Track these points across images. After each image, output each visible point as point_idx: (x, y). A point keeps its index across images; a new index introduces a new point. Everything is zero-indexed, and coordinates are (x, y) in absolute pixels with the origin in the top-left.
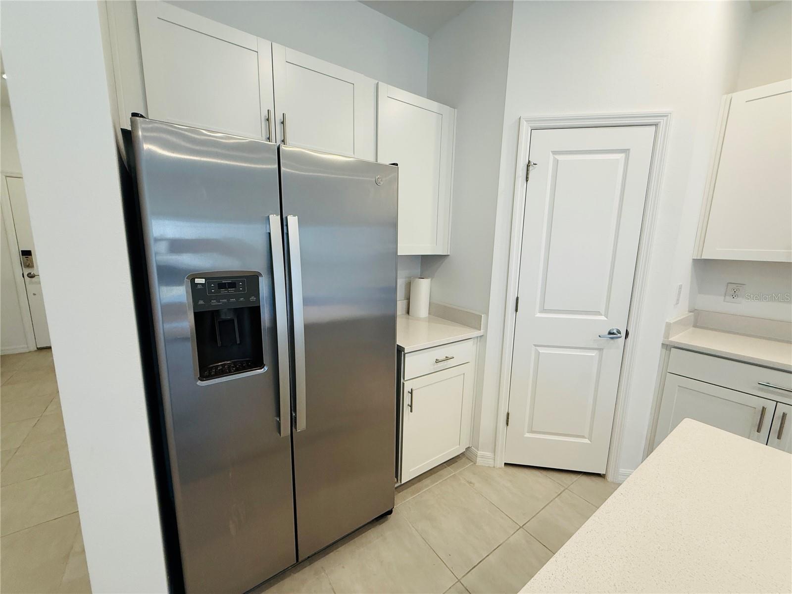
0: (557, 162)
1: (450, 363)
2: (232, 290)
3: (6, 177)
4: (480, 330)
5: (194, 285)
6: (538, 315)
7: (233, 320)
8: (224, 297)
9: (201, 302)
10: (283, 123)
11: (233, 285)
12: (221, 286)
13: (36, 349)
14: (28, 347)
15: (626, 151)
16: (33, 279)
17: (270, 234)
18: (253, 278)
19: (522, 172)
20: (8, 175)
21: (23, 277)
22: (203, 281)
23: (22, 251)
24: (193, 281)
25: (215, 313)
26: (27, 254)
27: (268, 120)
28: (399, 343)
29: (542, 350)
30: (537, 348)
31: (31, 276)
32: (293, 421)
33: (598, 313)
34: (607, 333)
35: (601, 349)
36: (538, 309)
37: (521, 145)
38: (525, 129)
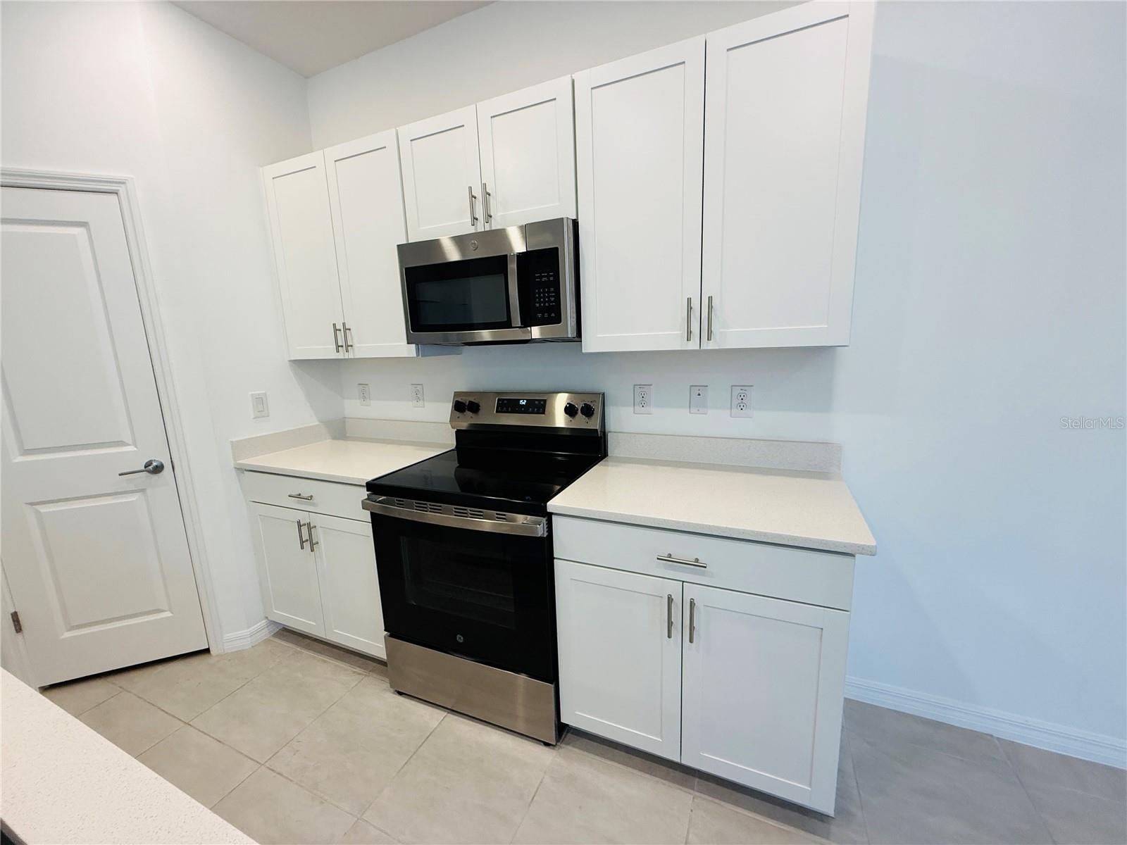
6: (18, 457)
15: (84, 224)
30: (37, 507)
33: (121, 443)
34: (143, 468)
35: (143, 491)
36: (15, 450)
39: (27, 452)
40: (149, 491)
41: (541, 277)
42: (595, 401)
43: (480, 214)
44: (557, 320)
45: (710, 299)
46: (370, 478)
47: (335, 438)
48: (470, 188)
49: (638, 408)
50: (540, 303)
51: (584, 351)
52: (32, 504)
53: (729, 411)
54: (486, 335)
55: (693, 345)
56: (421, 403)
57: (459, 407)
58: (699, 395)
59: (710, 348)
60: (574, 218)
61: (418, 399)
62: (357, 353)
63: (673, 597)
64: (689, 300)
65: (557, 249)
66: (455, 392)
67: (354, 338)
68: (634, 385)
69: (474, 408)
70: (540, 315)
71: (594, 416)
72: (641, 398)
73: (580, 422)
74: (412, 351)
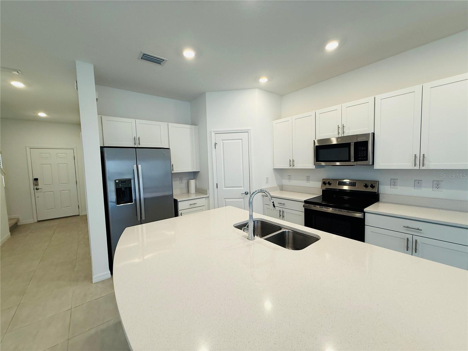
0: (223, 142)
1: (196, 205)
2: (125, 183)
3: (30, 148)
4: (207, 195)
5: (116, 182)
6: (224, 189)
7: (125, 191)
8: (123, 185)
9: (117, 186)
10: (139, 139)
11: (125, 182)
12: (122, 182)
13: (37, 221)
14: (34, 221)
15: (241, 139)
16: (38, 190)
17: (134, 170)
18: (130, 180)
19: (213, 146)
20: (31, 148)
21: (34, 189)
22: (118, 181)
23: (34, 179)
24: (115, 181)
25: (121, 189)
26: (36, 180)
27: (135, 139)
28: (174, 198)
29: (227, 200)
31: (37, 189)
32: (141, 218)
33: (241, 187)
34: (244, 193)
35: (244, 198)
36: (224, 187)
37: (212, 138)
38: (213, 134)
39: (225, 187)
40: (245, 199)
41: (361, 148)
42: (375, 183)
43: (340, 131)
44: (367, 159)
45: (424, 155)
46: (305, 200)
47: (280, 190)
48: (338, 125)
49: (392, 186)
50: (360, 155)
51: (374, 168)
52: (225, 199)
53: (432, 189)
54: (338, 164)
55: (417, 167)
56: (309, 182)
57: (324, 183)
58: (418, 183)
59: (423, 169)
60: (373, 132)
61: (308, 180)
62: (295, 167)
63: (409, 239)
64: (415, 155)
65: (368, 141)
66: (323, 179)
67: (295, 163)
68: (391, 179)
69: (330, 184)
70: (360, 159)
71: (375, 188)
72: (393, 183)
73: (369, 189)
74: (314, 167)
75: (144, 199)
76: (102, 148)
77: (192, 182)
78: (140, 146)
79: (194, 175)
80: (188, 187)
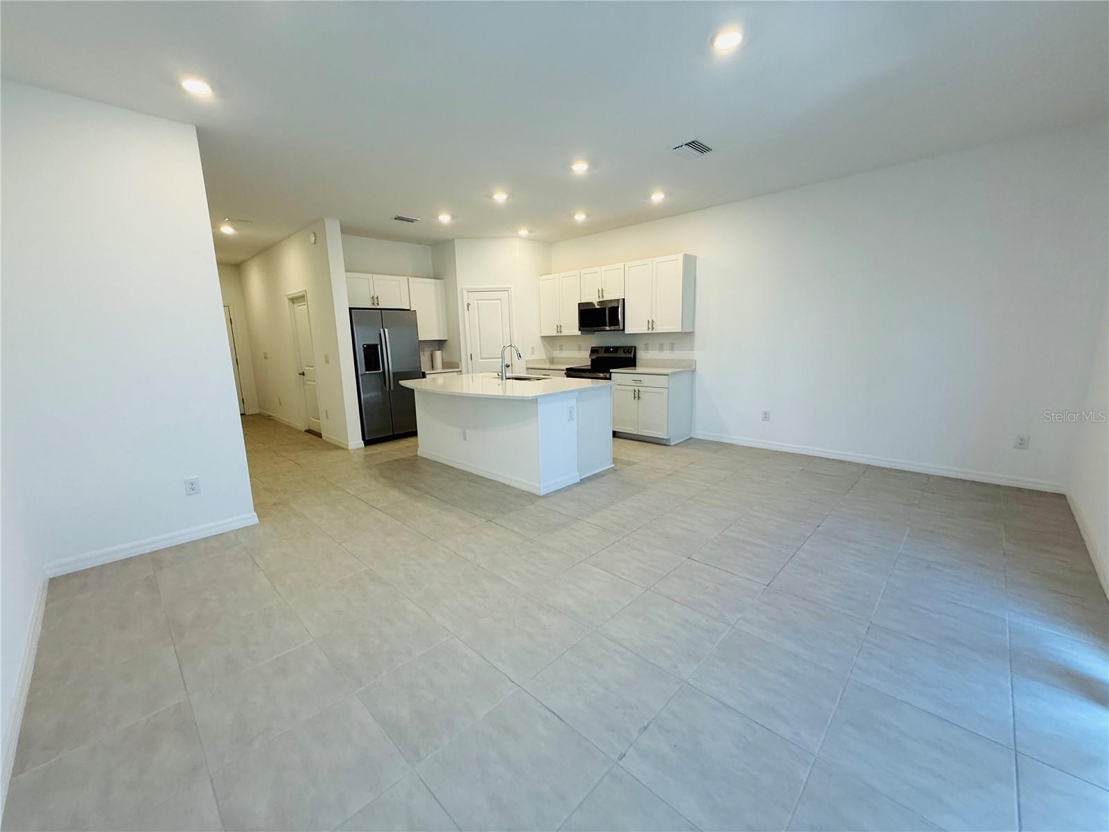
0: (478, 303)
4: (459, 368)
5: (364, 347)
6: (480, 360)
8: (370, 350)
9: (365, 352)
11: (372, 347)
12: (369, 347)
15: (500, 299)
17: (381, 334)
18: (377, 346)
19: (466, 307)
22: (366, 346)
25: (369, 355)
27: (373, 298)
32: (390, 388)
36: (479, 357)
37: (464, 298)
38: (465, 292)
39: (482, 359)
41: (615, 313)
43: (600, 295)
44: (618, 324)
45: (652, 320)
49: (645, 351)
50: (614, 320)
51: (626, 333)
53: (669, 352)
55: (650, 331)
56: (581, 350)
57: (593, 352)
58: (662, 347)
59: (654, 332)
60: (623, 298)
62: (563, 334)
63: (635, 390)
65: (619, 306)
66: (592, 347)
67: (563, 329)
68: (640, 343)
69: (597, 352)
70: (614, 323)
71: (631, 353)
72: (642, 347)
73: (627, 355)
74: (579, 333)
75: (393, 374)
76: (351, 309)
77: (438, 354)
78: (379, 307)
79: (440, 344)
80: (432, 361)
